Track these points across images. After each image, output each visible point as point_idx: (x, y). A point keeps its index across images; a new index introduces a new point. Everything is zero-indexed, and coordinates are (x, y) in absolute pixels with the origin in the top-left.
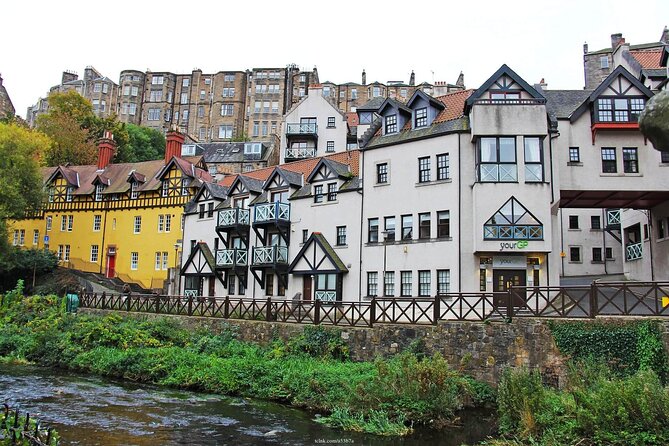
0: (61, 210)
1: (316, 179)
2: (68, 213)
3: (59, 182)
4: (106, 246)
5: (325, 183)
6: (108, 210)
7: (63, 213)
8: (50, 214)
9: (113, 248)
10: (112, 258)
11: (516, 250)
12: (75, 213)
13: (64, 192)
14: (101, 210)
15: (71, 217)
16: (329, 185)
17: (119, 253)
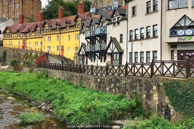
0: (47, 35)
1: (114, 16)
2: (49, 35)
3: (46, 25)
4: (61, 46)
5: (116, 18)
6: (61, 33)
7: (48, 36)
8: (44, 36)
9: (62, 47)
10: (63, 50)
11: (186, 41)
12: (51, 35)
13: (48, 29)
14: (59, 34)
15: (50, 37)
16: (117, 18)
17: (65, 48)
